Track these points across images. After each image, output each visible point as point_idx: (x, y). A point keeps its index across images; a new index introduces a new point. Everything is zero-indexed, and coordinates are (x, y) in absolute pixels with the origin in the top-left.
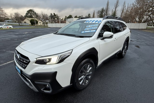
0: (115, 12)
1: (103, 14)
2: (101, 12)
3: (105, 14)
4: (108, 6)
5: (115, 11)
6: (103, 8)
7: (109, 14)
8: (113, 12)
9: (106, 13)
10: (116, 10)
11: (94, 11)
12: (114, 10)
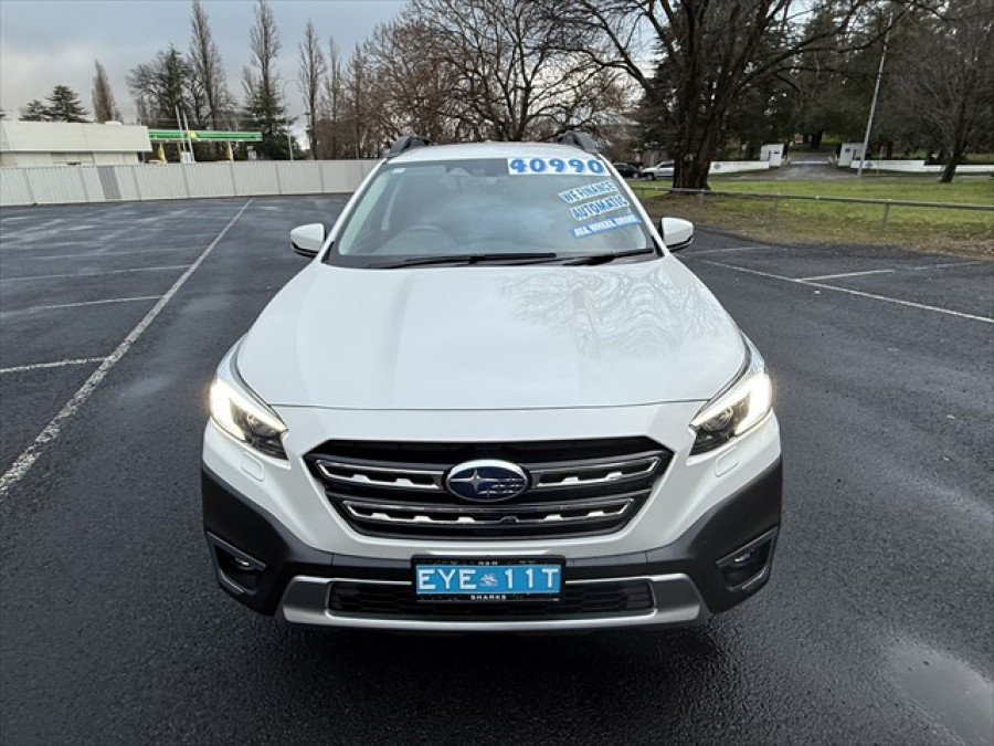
0: (267, 90)
1: (186, 93)
2: (161, 77)
3: (197, 98)
4: (204, 43)
5: (266, 78)
6: (173, 53)
7: (228, 100)
8: (257, 89)
9: (208, 90)
10: (272, 73)
11: (99, 69)
12: (257, 73)
